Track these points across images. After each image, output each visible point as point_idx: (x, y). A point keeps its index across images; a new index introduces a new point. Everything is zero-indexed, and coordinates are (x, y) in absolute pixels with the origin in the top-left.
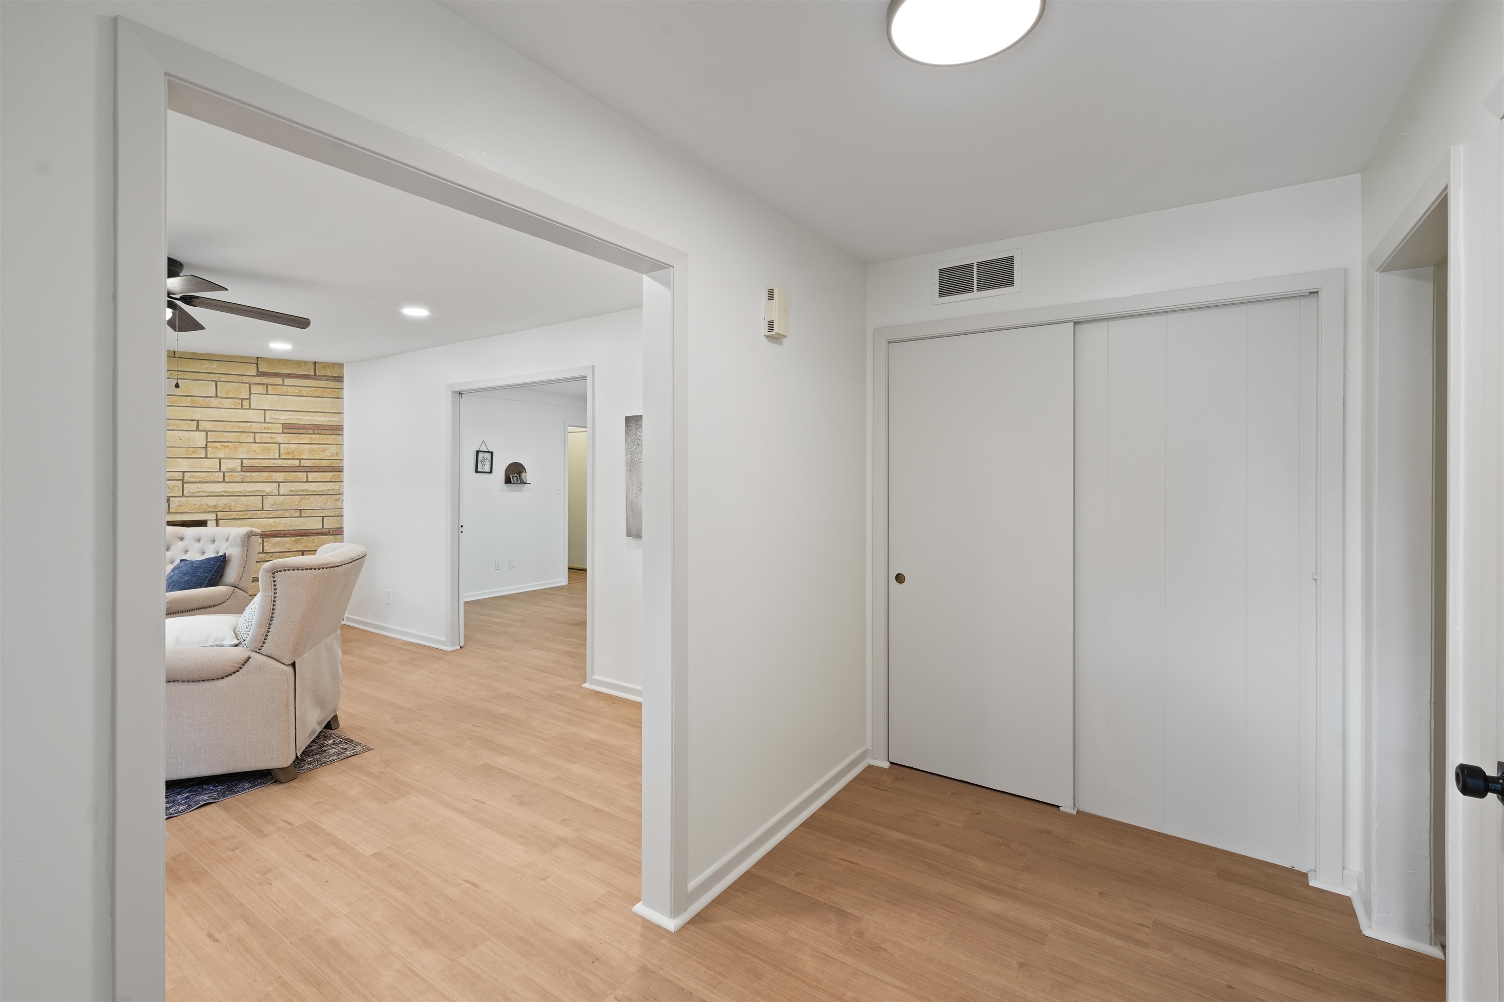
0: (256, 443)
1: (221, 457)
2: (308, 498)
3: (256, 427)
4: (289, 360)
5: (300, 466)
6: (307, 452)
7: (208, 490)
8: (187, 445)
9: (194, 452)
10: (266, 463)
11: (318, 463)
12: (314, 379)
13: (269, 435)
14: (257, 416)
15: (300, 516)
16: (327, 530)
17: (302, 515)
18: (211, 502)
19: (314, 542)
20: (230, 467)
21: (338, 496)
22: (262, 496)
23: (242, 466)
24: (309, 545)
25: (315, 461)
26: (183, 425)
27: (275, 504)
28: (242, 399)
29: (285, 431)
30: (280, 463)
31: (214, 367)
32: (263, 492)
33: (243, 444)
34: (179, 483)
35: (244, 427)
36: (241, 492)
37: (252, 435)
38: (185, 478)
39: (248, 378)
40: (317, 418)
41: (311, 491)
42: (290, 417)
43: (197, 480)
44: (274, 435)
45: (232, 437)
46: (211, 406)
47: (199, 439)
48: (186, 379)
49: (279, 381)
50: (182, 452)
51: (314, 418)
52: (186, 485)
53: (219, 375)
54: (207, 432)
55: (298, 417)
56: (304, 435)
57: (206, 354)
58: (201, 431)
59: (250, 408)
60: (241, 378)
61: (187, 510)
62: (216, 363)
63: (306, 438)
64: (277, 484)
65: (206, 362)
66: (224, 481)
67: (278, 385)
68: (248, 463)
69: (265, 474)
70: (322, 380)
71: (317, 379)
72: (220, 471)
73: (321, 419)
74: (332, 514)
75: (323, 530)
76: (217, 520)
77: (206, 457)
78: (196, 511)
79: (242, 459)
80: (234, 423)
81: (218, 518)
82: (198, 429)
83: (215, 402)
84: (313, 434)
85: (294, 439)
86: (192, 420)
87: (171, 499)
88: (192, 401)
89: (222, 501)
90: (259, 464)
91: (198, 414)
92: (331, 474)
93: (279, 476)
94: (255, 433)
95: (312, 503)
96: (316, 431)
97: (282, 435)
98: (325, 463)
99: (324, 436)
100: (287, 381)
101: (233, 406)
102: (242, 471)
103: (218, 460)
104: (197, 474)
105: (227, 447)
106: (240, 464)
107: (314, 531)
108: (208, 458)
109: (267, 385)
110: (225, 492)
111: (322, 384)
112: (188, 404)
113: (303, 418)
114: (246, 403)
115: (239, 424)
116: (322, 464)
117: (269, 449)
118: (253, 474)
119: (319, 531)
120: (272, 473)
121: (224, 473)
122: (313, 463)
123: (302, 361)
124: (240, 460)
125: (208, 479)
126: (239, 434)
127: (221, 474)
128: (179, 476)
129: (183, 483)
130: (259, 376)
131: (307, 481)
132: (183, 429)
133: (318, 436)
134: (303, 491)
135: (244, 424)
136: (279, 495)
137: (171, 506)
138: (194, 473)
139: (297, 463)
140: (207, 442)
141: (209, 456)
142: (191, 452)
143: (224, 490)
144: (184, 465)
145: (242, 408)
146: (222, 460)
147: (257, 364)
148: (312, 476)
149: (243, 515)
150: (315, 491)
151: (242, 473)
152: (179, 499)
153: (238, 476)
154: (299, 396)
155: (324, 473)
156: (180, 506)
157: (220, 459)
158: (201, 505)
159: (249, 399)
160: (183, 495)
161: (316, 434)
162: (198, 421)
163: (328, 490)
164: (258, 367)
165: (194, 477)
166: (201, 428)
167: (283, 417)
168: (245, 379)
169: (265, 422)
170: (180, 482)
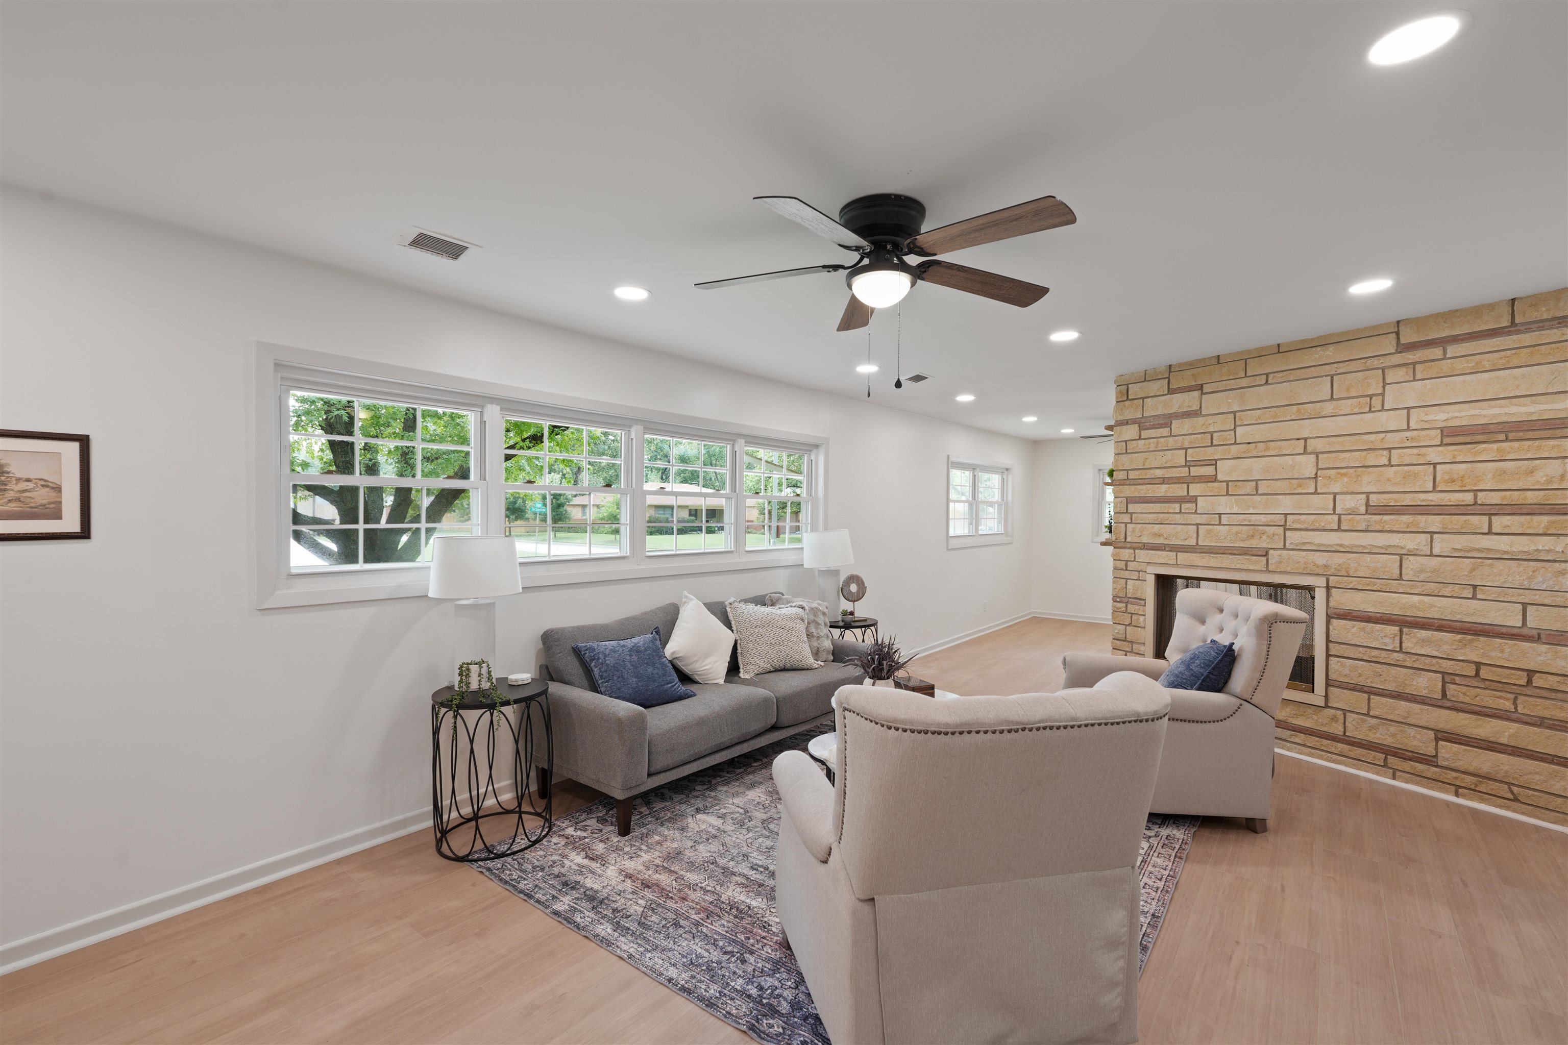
0: (1392, 466)
1: (1336, 491)
2: (1491, 565)
3: (1393, 440)
4: (1456, 311)
5: (1475, 503)
6: (1490, 476)
7: (1317, 541)
8: (1290, 476)
9: (1300, 486)
10: (1408, 500)
11: (1516, 497)
12: (1509, 333)
13: (1415, 451)
14: (1393, 421)
15: (1474, 597)
16: (1535, 633)
17: (1479, 596)
18: (1320, 559)
19: (1502, 651)
20: (1348, 506)
21: (1563, 565)
22: (1401, 555)
23: (1367, 504)
24: (1493, 654)
25: (1508, 493)
26: (1287, 448)
27: (1422, 571)
28: (1371, 397)
29: (1446, 441)
30: (1434, 498)
31: (1330, 354)
32: (1402, 548)
33: (1370, 469)
34: (1280, 530)
35: (1372, 442)
36: (1364, 547)
37: (1385, 453)
38: (1288, 524)
39: (1382, 359)
40: (1514, 409)
41: (1497, 551)
42: (1456, 414)
43: (1303, 527)
44: (1423, 450)
45: (1354, 459)
46: (1323, 414)
47: (1306, 466)
48: (1292, 381)
49: (1437, 352)
50: (1284, 486)
51: (1507, 410)
52: (1288, 533)
53: (1336, 365)
54: (1317, 455)
55: (1473, 412)
56: (1484, 446)
57: (1318, 338)
58: (1310, 454)
59: (1383, 409)
60: (1369, 361)
61: (1289, 569)
62: (1331, 348)
63: (1490, 451)
64: (1429, 536)
65: (1319, 349)
66: (1339, 529)
67: (1433, 361)
68: (1378, 500)
69: (1405, 518)
70: (1528, 331)
71: (1518, 332)
72: (1334, 513)
73: (1523, 409)
74: (1547, 601)
75: (1525, 631)
76: (1328, 588)
77: (1316, 493)
78: (1300, 571)
79: (1368, 494)
80: (1357, 437)
81: (1331, 585)
82: (1305, 452)
83: (1329, 408)
84: (1507, 440)
85: (1464, 453)
86: (1298, 439)
87: (1271, 552)
88: (1298, 411)
89: (1337, 560)
90: (1396, 501)
91: (1306, 429)
92: (1545, 519)
93: (1434, 522)
94: (1390, 449)
95: (1500, 575)
96: (1511, 436)
97: (1440, 448)
98: (1531, 497)
99: (1530, 443)
100: (1452, 350)
101: (1356, 410)
102: (1367, 513)
103: (1331, 497)
104: (1303, 517)
105: (1345, 475)
106: (1364, 502)
107: (1504, 630)
108: (1318, 494)
109: (1414, 364)
110: (1341, 545)
111: (1527, 339)
112: (1293, 417)
113: (1484, 412)
114: (1377, 403)
115: (1364, 437)
116: (1525, 498)
117: (1416, 475)
118: (1386, 518)
119: (1516, 631)
120: (1420, 517)
121: (1340, 515)
122: (1503, 499)
123: (1483, 306)
124: (1364, 496)
125: (1316, 525)
126: (1364, 453)
127: (1336, 518)
128: (1280, 520)
129: (1285, 530)
130: (1400, 352)
131: (1490, 533)
132: (1287, 452)
133: (1516, 444)
134: (1479, 550)
135: (1372, 437)
136: (1431, 555)
137: (1270, 562)
138: (1298, 517)
139: (1468, 498)
140: (1318, 469)
141: (1319, 491)
142: (1295, 486)
143: (1339, 542)
144: (1286, 504)
145: (1370, 411)
146: (1338, 497)
147: (1397, 333)
148: (1499, 523)
149: (1368, 585)
150: (1506, 552)
151: (1367, 517)
152: (1279, 552)
153: (1362, 522)
154: (1477, 372)
155: (1528, 517)
156: (1281, 562)
157: (1335, 495)
158: (1306, 563)
159: (1383, 394)
160: (1284, 548)
161: (1512, 441)
162: (1306, 439)
163: (1537, 550)
164: (1398, 338)
165: (1298, 521)
166: (1309, 449)
167: (1440, 417)
168: (1376, 363)
169: (1408, 429)
170: (1282, 528)
